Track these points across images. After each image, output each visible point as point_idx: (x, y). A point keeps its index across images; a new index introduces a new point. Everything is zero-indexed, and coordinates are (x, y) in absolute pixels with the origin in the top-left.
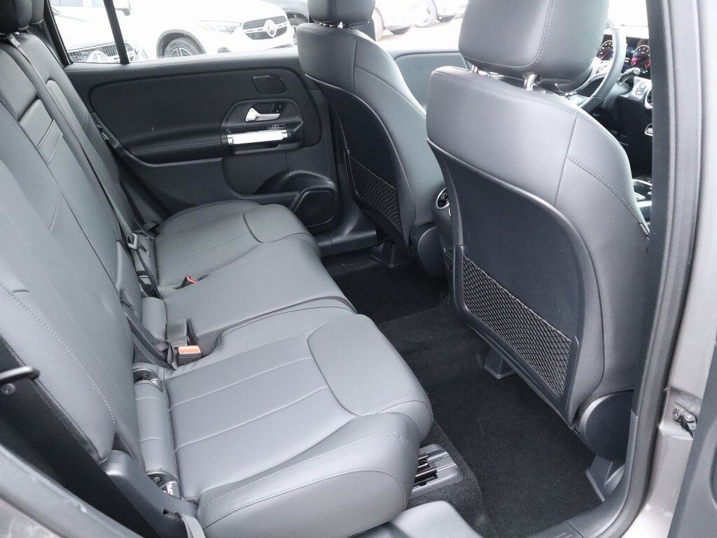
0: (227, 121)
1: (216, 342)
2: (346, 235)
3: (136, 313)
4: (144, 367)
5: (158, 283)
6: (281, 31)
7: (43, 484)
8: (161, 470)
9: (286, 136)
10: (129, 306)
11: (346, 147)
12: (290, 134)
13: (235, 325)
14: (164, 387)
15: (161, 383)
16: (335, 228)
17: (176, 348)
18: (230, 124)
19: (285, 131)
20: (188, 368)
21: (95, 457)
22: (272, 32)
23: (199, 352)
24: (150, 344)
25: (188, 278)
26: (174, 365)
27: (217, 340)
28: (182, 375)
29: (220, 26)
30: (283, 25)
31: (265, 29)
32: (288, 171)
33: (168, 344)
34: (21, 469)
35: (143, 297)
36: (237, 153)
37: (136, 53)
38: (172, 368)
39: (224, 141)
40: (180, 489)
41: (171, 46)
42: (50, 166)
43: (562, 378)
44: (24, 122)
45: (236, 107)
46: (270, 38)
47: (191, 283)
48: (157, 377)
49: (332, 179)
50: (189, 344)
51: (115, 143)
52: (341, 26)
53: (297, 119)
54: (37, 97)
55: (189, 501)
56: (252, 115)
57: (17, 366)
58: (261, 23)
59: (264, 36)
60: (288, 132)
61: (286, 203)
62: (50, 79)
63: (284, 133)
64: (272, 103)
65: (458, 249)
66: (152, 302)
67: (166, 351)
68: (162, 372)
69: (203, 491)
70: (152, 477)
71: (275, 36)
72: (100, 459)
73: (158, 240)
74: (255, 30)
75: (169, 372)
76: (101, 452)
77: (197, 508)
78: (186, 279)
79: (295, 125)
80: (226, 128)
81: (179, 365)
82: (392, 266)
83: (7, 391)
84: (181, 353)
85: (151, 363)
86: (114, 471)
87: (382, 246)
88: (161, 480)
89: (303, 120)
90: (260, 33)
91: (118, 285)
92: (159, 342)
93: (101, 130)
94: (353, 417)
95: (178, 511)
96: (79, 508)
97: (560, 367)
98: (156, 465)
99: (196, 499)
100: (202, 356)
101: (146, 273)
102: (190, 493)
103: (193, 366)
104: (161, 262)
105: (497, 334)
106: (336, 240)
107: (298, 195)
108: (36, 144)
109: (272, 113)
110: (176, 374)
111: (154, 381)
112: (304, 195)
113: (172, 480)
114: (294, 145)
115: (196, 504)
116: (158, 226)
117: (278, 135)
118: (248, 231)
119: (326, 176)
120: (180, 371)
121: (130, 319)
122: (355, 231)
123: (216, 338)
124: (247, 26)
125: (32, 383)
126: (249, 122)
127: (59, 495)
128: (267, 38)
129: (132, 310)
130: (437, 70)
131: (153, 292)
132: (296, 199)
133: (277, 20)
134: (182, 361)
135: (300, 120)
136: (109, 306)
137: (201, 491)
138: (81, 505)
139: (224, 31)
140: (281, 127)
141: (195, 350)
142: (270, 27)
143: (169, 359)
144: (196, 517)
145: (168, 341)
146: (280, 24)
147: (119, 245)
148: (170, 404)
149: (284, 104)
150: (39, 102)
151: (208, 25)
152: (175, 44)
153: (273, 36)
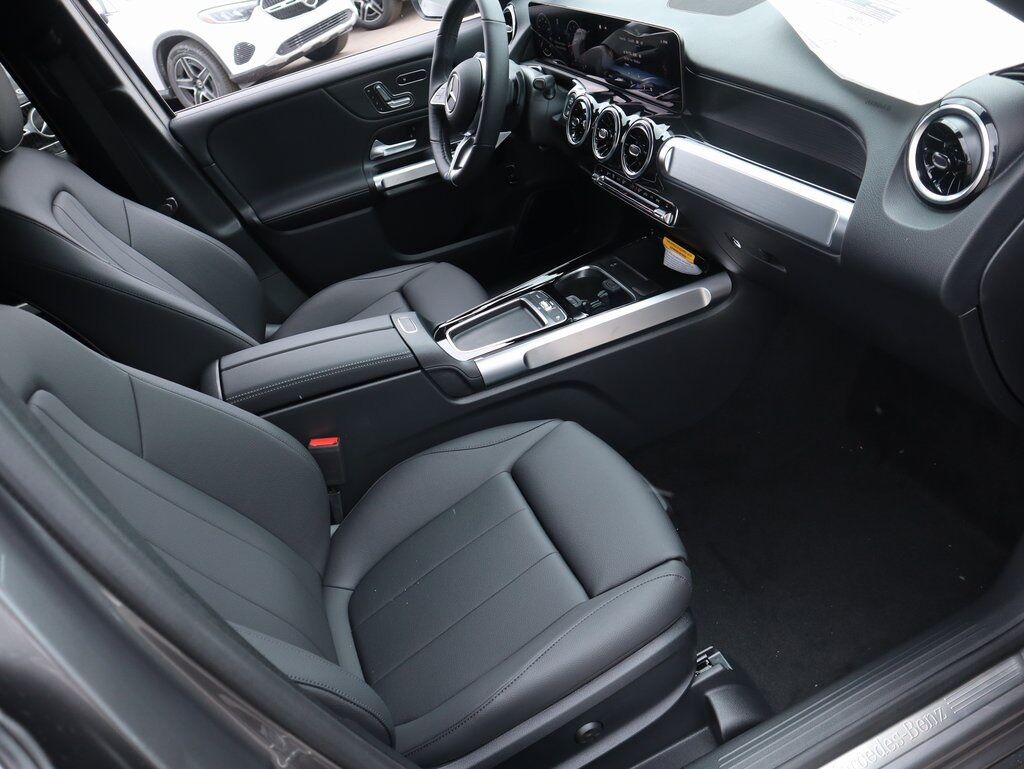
29: (231, 12)
41: (173, 56)
59: (300, 10)
90: (294, 6)
139: (238, 18)
151: (212, 15)
152: (175, 54)
153: (314, 5)
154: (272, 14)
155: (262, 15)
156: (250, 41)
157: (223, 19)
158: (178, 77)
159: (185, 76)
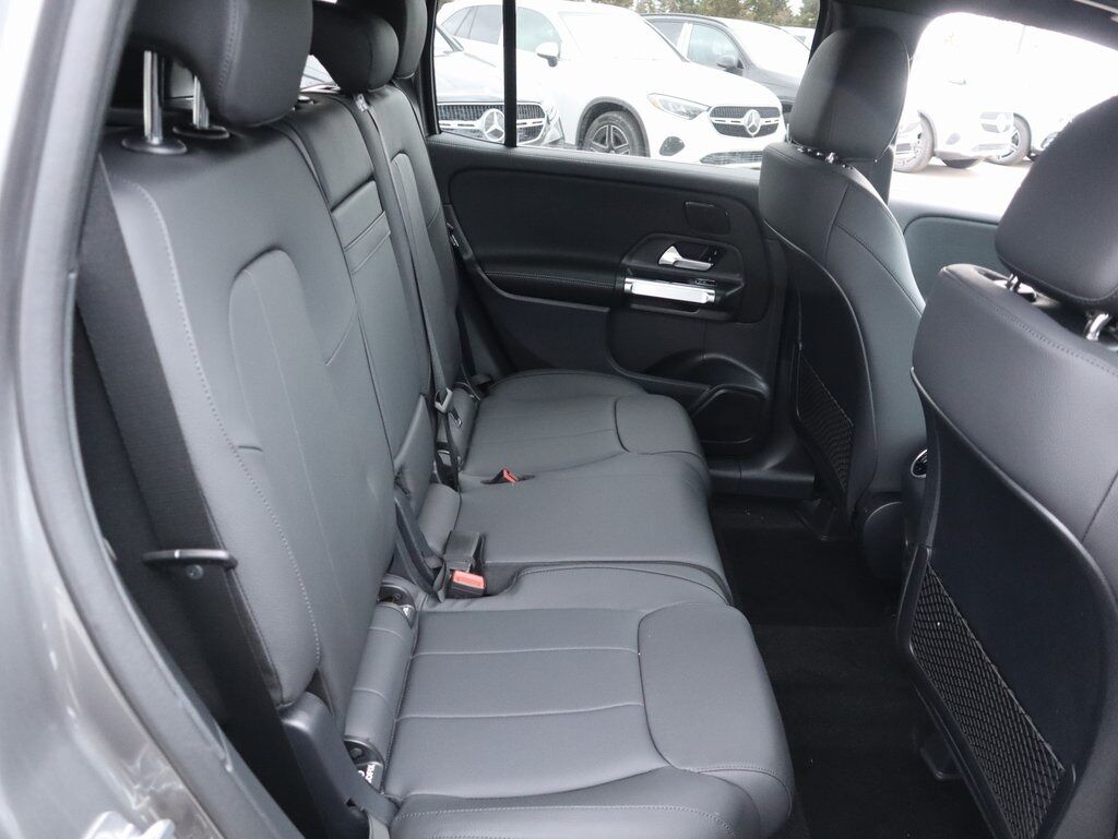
0: (631, 257)
1: (511, 580)
2: (766, 470)
3: (413, 504)
4: (400, 585)
5: (463, 468)
6: (767, 130)
7: (189, 715)
8: (367, 741)
9: (712, 298)
10: (405, 491)
11: (800, 338)
12: (719, 298)
13: (545, 565)
14: (417, 622)
15: (414, 613)
16: (752, 456)
17: (452, 571)
18: (634, 263)
19: (713, 292)
20: (459, 605)
21: (275, 695)
22: (753, 129)
23: (482, 587)
24: (420, 553)
25: (505, 473)
26: (441, 594)
27: (513, 577)
28: (447, 613)
29: (679, 106)
30: (773, 121)
31: (743, 121)
32: (703, 352)
33: (442, 560)
34: (169, 685)
35: (433, 480)
36: (635, 306)
37: (548, 122)
38: (437, 599)
39: (618, 285)
40: (384, 776)
41: (601, 120)
42: (355, 278)
43: (1034, 826)
44: (338, 213)
45: (650, 240)
46: (748, 136)
47: (507, 481)
48: (412, 603)
49: (766, 380)
50: (471, 572)
51: (466, 251)
52: (831, 158)
53: (736, 278)
54: (371, 177)
55: (389, 799)
56: (671, 256)
57: (213, 545)
58: (739, 112)
59: (739, 131)
60: (716, 295)
61: (685, 400)
62: (402, 152)
63: (709, 294)
64: (706, 246)
65: (922, 552)
66: (444, 492)
67: (437, 571)
68: (421, 598)
69: (414, 793)
70: (350, 746)
71: (756, 136)
72: (283, 702)
73: (486, 401)
74: (728, 121)
75: (431, 602)
76: (287, 692)
77: (396, 814)
78: (501, 474)
79: (732, 285)
80: (627, 267)
81: (448, 596)
82: (824, 538)
83: (192, 574)
84: (455, 580)
85: (411, 581)
86: (300, 722)
87: (817, 503)
88: (360, 756)
89: (745, 280)
90: (736, 126)
91: (397, 462)
92: (431, 553)
93: (451, 232)
94: (664, 765)
95: (367, 809)
96: (223, 763)
97: (1036, 805)
98: (363, 732)
99: (399, 800)
100: (486, 594)
101: (448, 446)
102: (395, 789)
103: (469, 604)
104: (477, 438)
105: (949, 708)
106: (748, 474)
107: (707, 389)
108: (345, 244)
109: (701, 260)
110: (439, 608)
111: (406, 610)
112: (717, 394)
113: (378, 760)
114: (722, 315)
115: (397, 806)
116: (492, 382)
117: (701, 295)
118: (613, 426)
119: (759, 372)
120: (446, 605)
121: (402, 511)
122: (780, 467)
123: (512, 573)
124: (719, 112)
125: (224, 575)
126: (663, 265)
127: (203, 737)
128: (742, 136)
129: (409, 499)
130: (954, 267)
131: (450, 478)
132: (705, 395)
133: (765, 112)
134: (455, 592)
135: (740, 279)
136: (376, 486)
137: (409, 792)
138: (229, 760)
139: (683, 114)
140: (708, 285)
141: (476, 582)
142: (752, 120)
143: (437, 583)
144: (389, 828)
145: (445, 557)
146: (768, 119)
147: (422, 399)
148: (415, 651)
149: (722, 252)
150: (372, 184)
151: (661, 101)
152: (606, 119)
153: (753, 134)
154: (715, 125)
155: (705, 121)
156: (683, 139)
157: (668, 108)
158: (596, 140)
159: (603, 142)
